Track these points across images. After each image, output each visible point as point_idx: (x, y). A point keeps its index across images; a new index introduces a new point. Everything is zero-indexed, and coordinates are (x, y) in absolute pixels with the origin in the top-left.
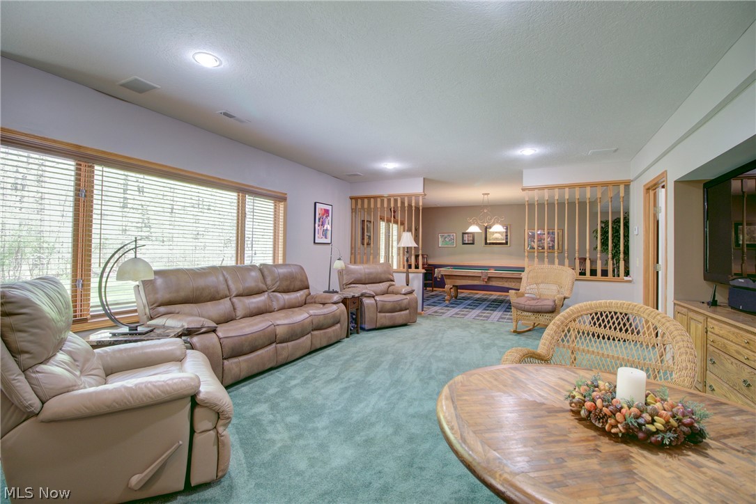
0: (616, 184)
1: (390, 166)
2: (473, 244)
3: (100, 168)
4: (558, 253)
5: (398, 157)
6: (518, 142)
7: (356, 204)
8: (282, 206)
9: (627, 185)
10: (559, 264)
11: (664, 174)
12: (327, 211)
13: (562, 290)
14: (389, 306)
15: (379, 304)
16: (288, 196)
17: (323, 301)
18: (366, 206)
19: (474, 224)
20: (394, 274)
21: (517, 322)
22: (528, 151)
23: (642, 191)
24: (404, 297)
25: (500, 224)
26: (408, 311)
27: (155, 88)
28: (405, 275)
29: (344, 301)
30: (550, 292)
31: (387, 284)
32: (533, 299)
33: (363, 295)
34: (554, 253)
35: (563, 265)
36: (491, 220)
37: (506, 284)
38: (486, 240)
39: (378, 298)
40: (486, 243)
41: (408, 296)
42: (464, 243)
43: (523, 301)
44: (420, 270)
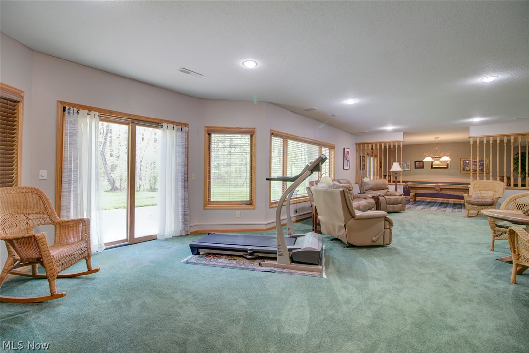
1: (389, 128)
2: (423, 168)
3: (290, 141)
4: (486, 173)
5: (394, 124)
7: (360, 147)
8: (333, 152)
10: (487, 180)
12: (348, 152)
13: (497, 194)
14: (392, 201)
15: (387, 200)
16: (336, 146)
17: (365, 197)
18: (361, 148)
19: (428, 156)
20: (389, 186)
21: (469, 211)
22: (477, 120)
24: (398, 197)
25: (447, 156)
26: (401, 205)
27: (316, 109)
28: (395, 186)
29: (373, 197)
30: (488, 195)
31: (386, 190)
32: (478, 199)
33: (380, 195)
34: (477, 173)
35: (496, 180)
36: (441, 153)
37: (452, 193)
38: (432, 166)
39: (385, 197)
40: (432, 167)
41: (400, 197)
42: (416, 168)
43: (472, 200)
44: (401, 183)
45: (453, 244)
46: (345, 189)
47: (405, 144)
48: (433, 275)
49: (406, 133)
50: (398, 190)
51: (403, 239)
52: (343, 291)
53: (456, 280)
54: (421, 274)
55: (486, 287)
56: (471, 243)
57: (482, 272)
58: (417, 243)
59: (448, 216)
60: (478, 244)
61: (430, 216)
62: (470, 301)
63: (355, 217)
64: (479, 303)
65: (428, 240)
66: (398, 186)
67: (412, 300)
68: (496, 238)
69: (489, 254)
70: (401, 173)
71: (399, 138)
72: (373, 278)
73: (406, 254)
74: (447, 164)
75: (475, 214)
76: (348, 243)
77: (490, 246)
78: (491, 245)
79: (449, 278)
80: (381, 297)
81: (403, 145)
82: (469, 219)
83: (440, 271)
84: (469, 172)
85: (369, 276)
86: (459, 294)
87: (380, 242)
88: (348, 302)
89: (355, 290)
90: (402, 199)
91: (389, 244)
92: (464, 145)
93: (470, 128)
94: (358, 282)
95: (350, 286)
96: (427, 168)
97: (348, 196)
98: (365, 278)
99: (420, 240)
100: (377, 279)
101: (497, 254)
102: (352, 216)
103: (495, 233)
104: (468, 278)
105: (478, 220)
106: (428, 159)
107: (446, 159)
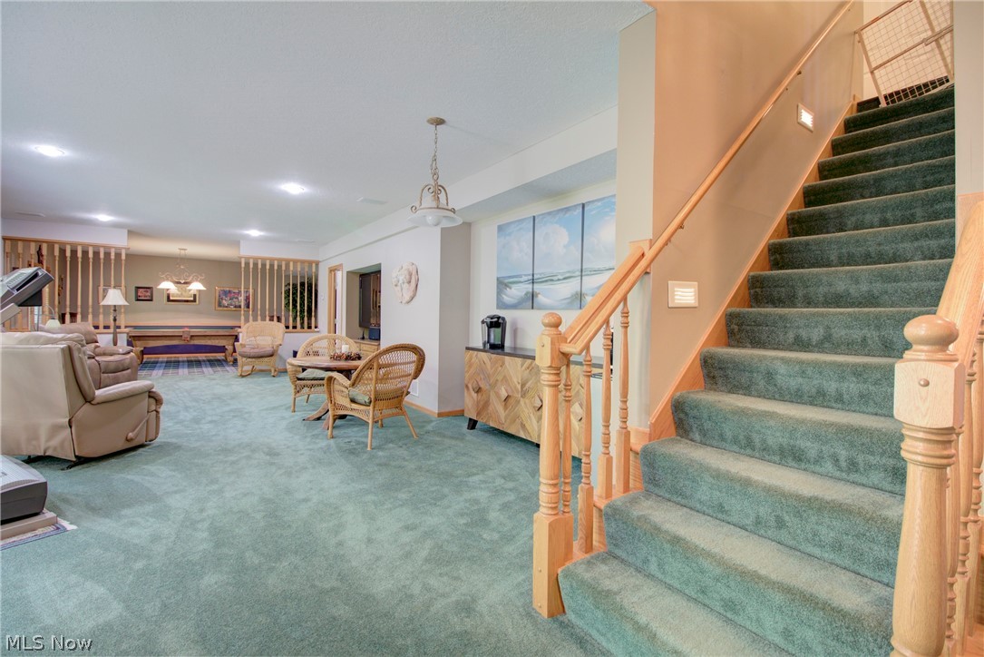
0: (310, 263)
1: (104, 218)
2: (151, 300)
5: (112, 211)
6: (249, 227)
9: (317, 264)
11: (341, 265)
13: (276, 339)
14: (112, 366)
15: (102, 364)
19: (167, 280)
20: (98, 336)
21: (242, 367)
22: (254, 233)
23: (327, 272)
24: (123, 357)
25: (200, 282)
26: (129, 371)
28: (110, 336)
31: (93, 345)
32: (254, 349)
36: (189, 276)
37: (209, 342)
38: (168, 297)
39: (97, 358)
40: (169, 300)
41: (128, 356)
42: (138, 300)
43: (247, 350)
44: (123, 330)
45: (246, 416)
46: (69, 343)
47: (129, 252)
48: (248, 457)
49: (133, 233)
50: (118, 344)
51: (169, 427)
52: (133, 531)
53: (278, 454)
54: (233, 463)
55: (310, 450)
56: (266, 409)
57: (298, 437)
58: (196, 426)
59: (214, 379)
60: (274, 408)
61: (187, 384)
62: (305, 468)
63: (93, 399)
64: (314, 468)
65: (209, 418)
66: (118, 335)
67: (245, 495)
68: (298, 395)
69: (293, 417)
70: (123, 310)
71: (120, 241)
72: (168, 493)
73: (192, 446)
74: (195, 296)
75: (248, 371)
76: (76, 456)
77: (290, 407)
78: (292, 404)
79: (267, 454)
80: (202, 510)
81: (127, 255)
82: (244, 379)
83: (253, 451)
84: (238, 309)
85: (158, 493)
86: (291, 467)
87: (141, 440)
88: (155, 538)
89: (152, 520)
90: (131, 358)
91: (156, 437)
92: (232, 266)
93: (242, 242)
94: (149, 508)
95: (139, 520)
96: (159, 300)
97: (80, 358)
98: (154, 498)
99: (196, 421)
100: (176, 492)
101: (299, 415)
102: (85, 399)
103: (296, 389)
104: (288, 447)
105: (255, 379)
106: (167, 285)
107: (196, 286)
